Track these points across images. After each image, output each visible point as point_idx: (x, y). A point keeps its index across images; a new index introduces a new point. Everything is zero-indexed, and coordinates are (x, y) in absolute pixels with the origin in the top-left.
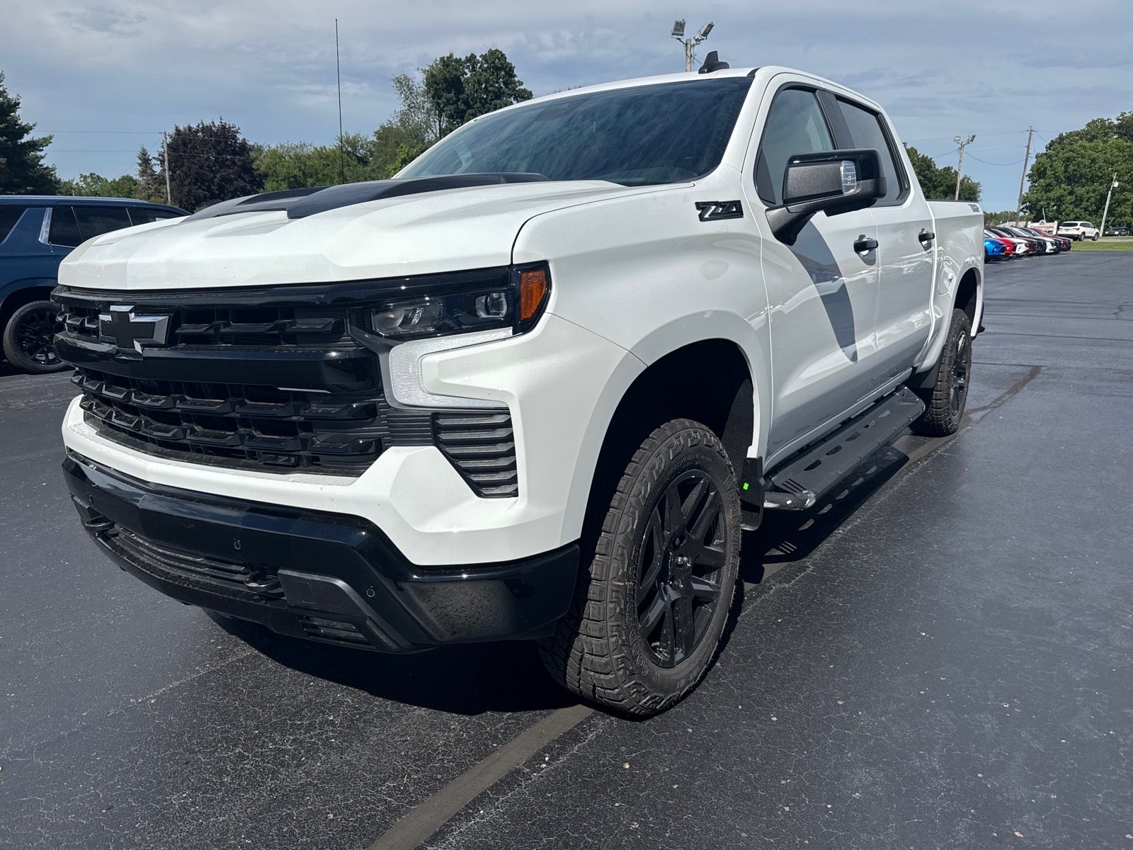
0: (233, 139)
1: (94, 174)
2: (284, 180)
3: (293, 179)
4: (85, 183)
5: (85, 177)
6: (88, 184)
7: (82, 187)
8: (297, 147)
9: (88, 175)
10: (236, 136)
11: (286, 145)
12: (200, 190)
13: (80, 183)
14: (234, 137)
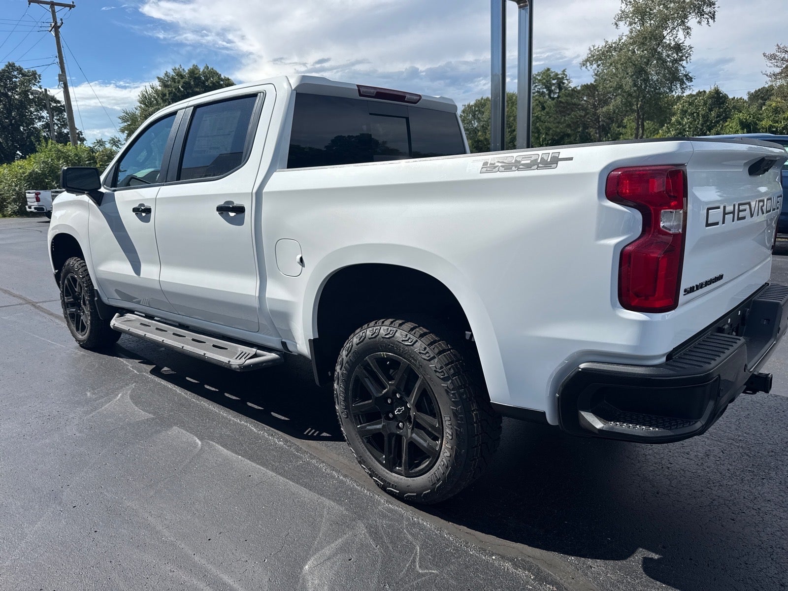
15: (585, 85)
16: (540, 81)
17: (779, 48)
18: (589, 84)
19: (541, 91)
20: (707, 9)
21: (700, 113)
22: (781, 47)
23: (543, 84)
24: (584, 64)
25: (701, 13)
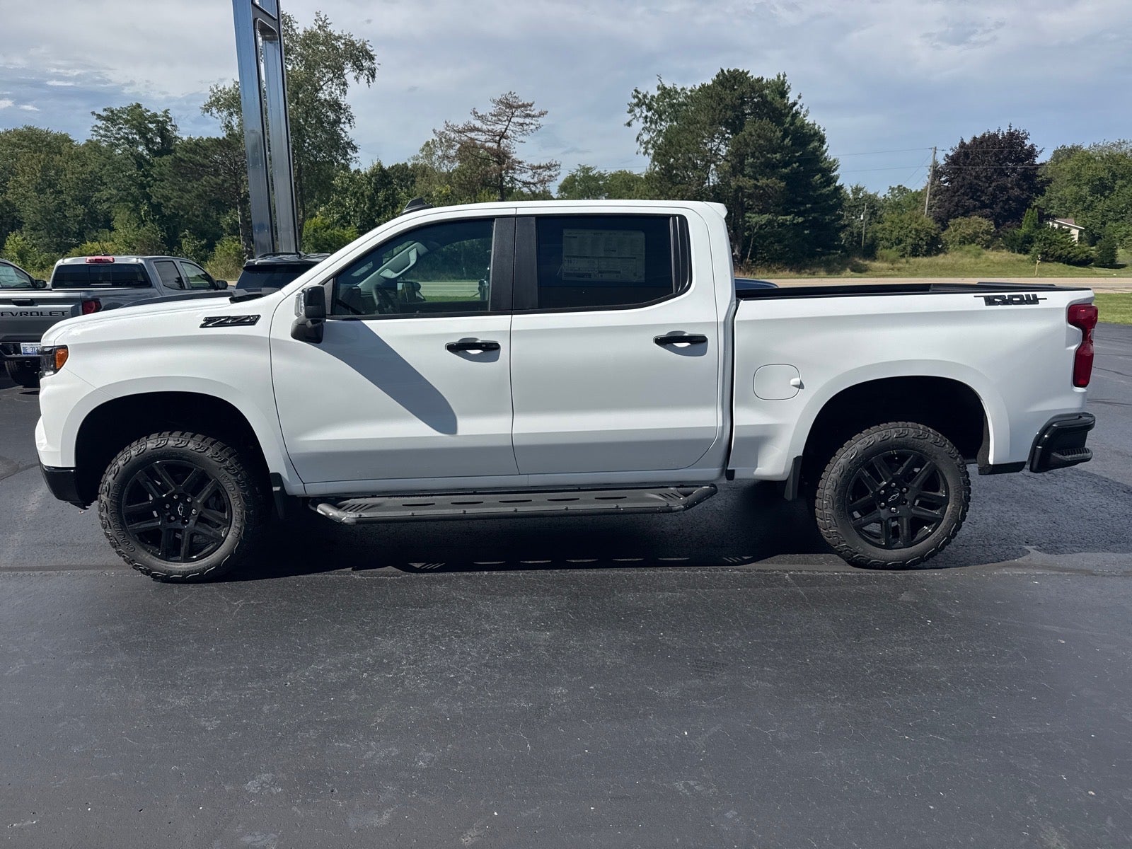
0: (1021, 146)
1: (901, 186)
2: (1087, 184)
3: (1098, 183)
4: (892, 195)
5: (893, 189)
6: (894, 196)
7: (889, 198)
8: (1114, 145)
9: (896, 187)
10: (1024, 142)
11: (1101, 144)
12: (971, 201)
13: (888, 195)
14: (1022, 144)
15: (214, 139)
16: (127, 122)
17: (448, 126)
18: (221, 138)
19: (130, 137)
20: (366, 64)
21: (366, 193)
22: (450, 124)
23: (133, 127)
24: (207, 109)
25: (360, 68)
